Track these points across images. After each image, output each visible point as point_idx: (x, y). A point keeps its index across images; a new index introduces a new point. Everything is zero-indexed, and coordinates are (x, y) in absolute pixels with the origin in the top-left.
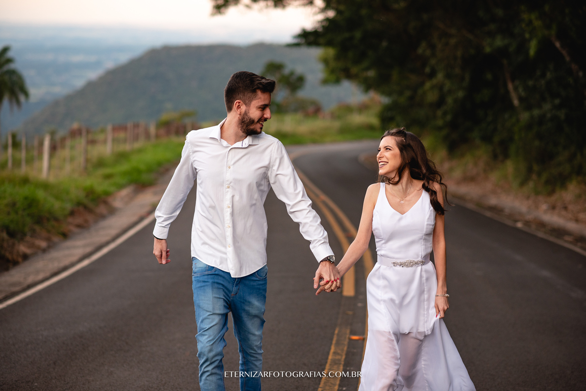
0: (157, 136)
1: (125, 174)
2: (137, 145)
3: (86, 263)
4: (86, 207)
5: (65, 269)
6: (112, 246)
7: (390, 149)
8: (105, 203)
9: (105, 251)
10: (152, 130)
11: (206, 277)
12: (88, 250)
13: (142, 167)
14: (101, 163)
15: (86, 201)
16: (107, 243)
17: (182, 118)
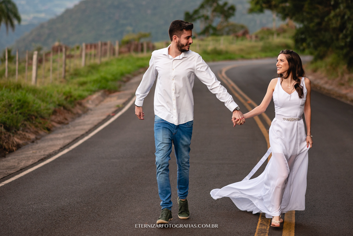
0: (120, 53)
1: (95, 81)
2: (104, 60)
3: (66, 151)
4: (65, 108)
5: (50, 156)
6: (86, 138)
7: (283, 61)
8: (80, 104)
9: (81, 142)
10: (117, 48)
11: (160, 124)
12: (67, 141)
13: (109, 77)
14: (76, 74)
15: (65, 103)
16: (83, 136)
17: (140, 38)
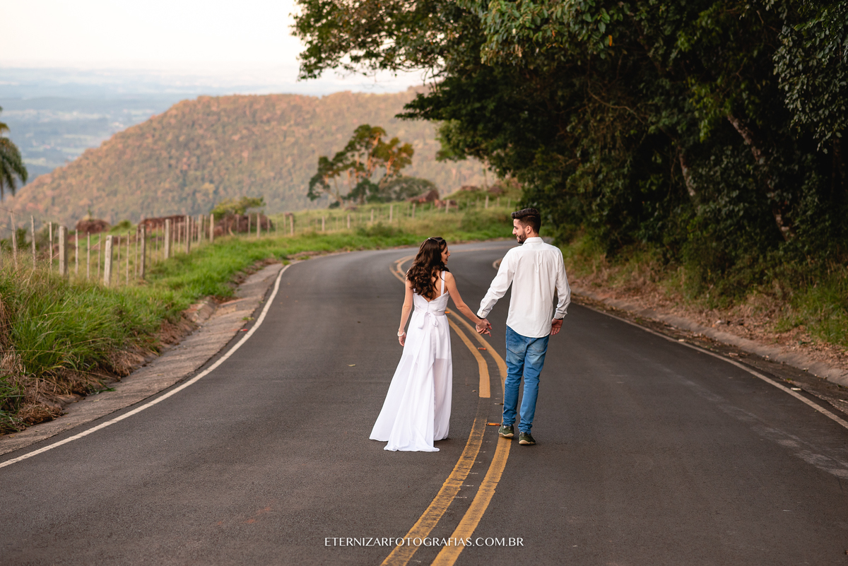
2: (196, 246)
4: (169, 321)
10: (212, 226)
13: (214, 275)
15: (168, 314)
17: (244, 208)
